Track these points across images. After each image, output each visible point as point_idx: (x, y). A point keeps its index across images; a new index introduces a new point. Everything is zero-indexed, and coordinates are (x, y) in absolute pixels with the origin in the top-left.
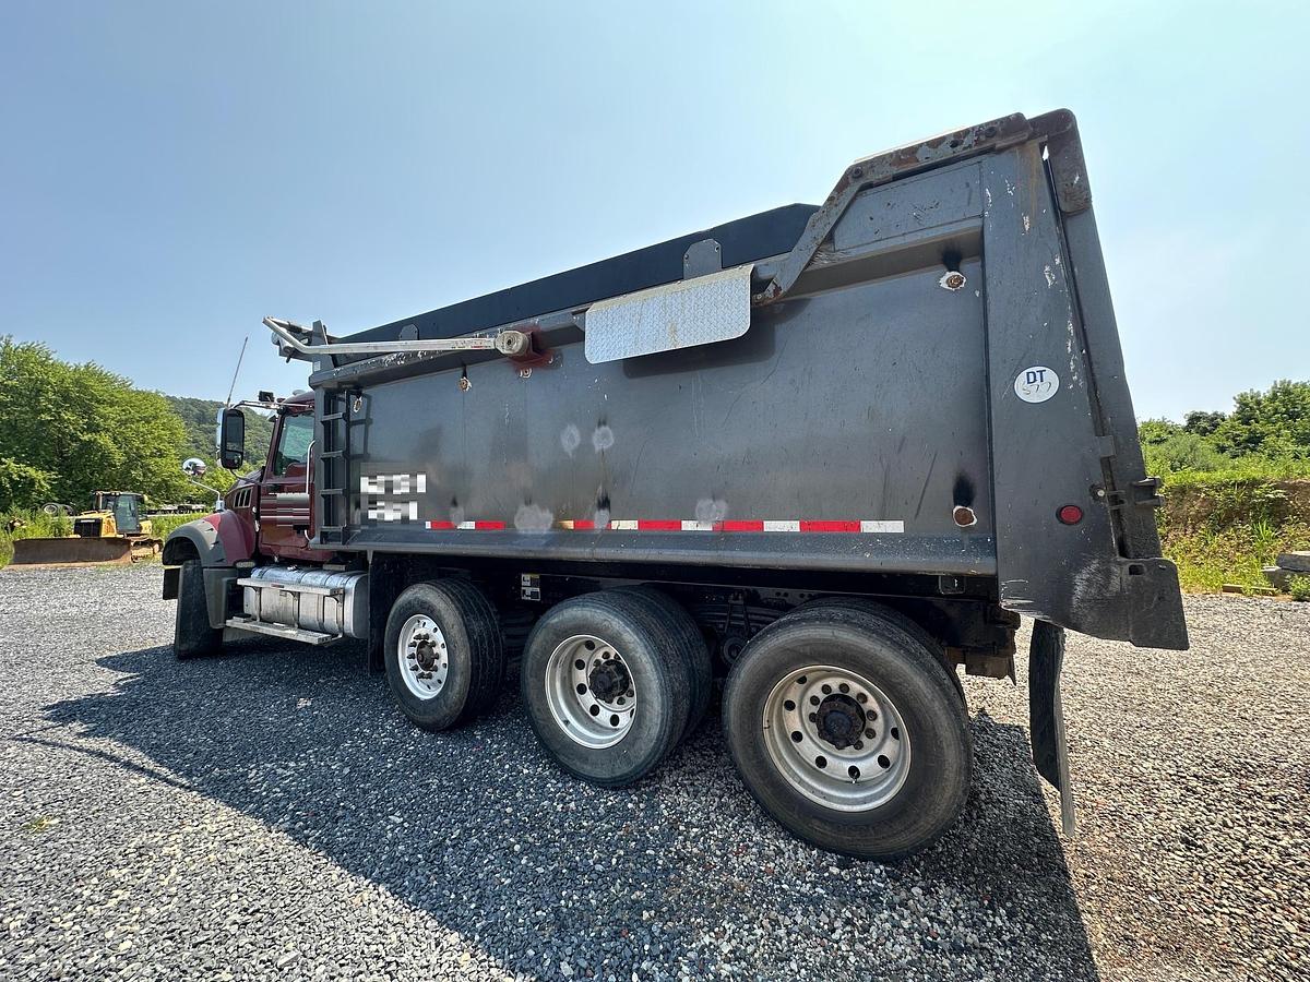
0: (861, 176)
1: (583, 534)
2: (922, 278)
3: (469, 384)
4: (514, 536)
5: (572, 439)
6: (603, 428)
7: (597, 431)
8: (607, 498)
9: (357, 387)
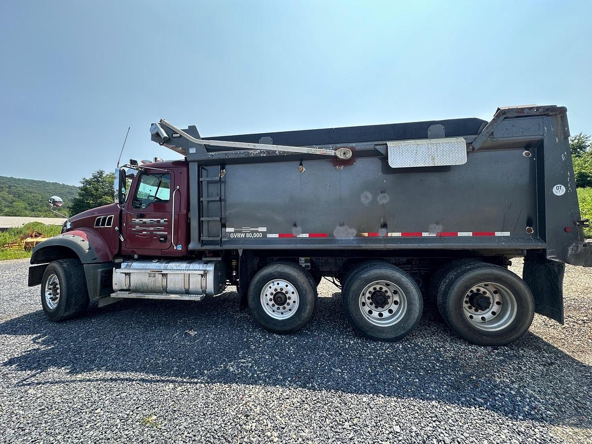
0: (505, 114)
1: (373, 238)
2: (516, 152)
3: (304, 169)
4: (334, 241)
5: (366, 197)
6: (383, 194)
7: (380, 195)
8: (385, 223)
9: (223, 164)
